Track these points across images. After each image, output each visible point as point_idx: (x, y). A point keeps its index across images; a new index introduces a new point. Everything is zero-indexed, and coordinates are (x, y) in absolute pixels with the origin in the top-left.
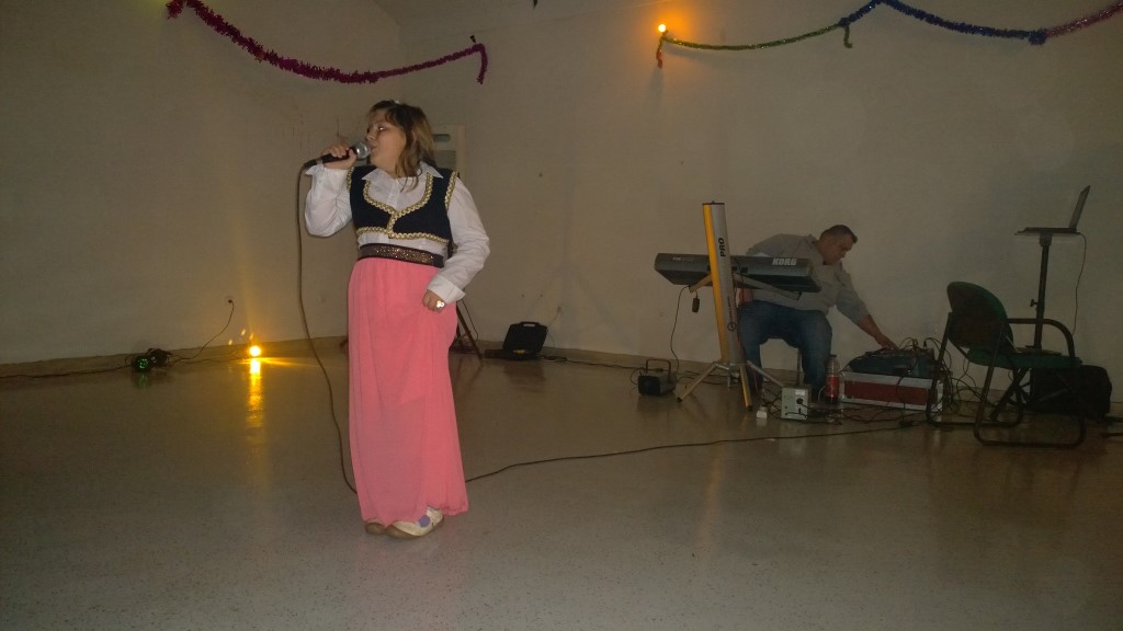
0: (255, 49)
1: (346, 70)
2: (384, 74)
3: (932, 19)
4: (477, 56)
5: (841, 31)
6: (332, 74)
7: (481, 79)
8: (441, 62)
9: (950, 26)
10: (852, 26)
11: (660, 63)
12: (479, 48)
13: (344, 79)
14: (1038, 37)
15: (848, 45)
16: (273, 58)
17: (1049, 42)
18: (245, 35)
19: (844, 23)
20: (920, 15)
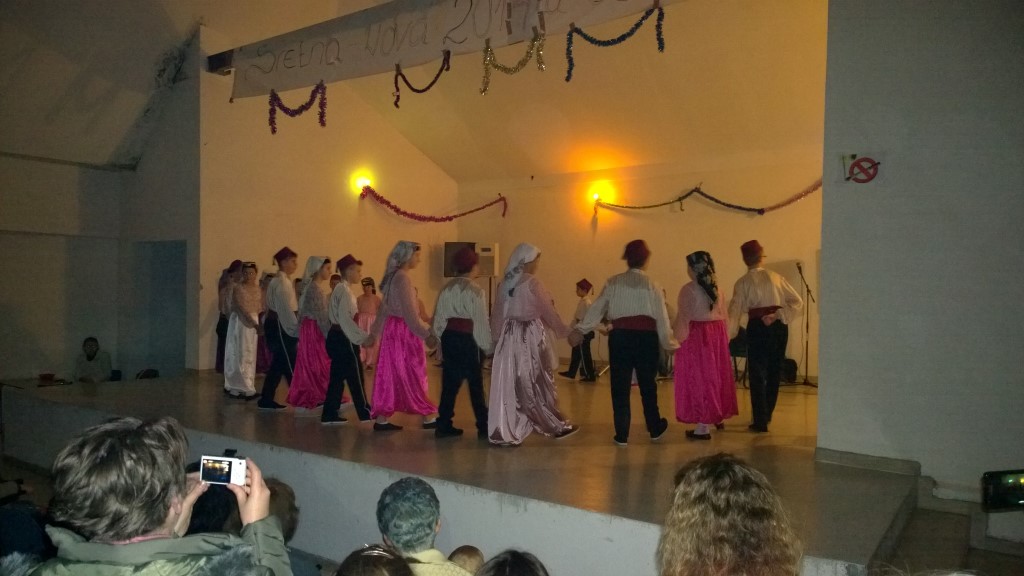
0: (397, 210)
1: (438, 216)
2: (455, 217)
3: (717, 201)
4: (502, 202)
5: (679, 203)
6: (431, 219)
7: (504, 215)
8: (483, 208)
9: (724, 204)
10: (683, 201)
11: (596, 212)
12: (503, 199)
13: (437, 220)
14: (761, 212)
15: (682, 210)
16: (405, 214)
17: (766, 214)
18: (392, 204)
19: (680, 199)
20: (712, 199)
